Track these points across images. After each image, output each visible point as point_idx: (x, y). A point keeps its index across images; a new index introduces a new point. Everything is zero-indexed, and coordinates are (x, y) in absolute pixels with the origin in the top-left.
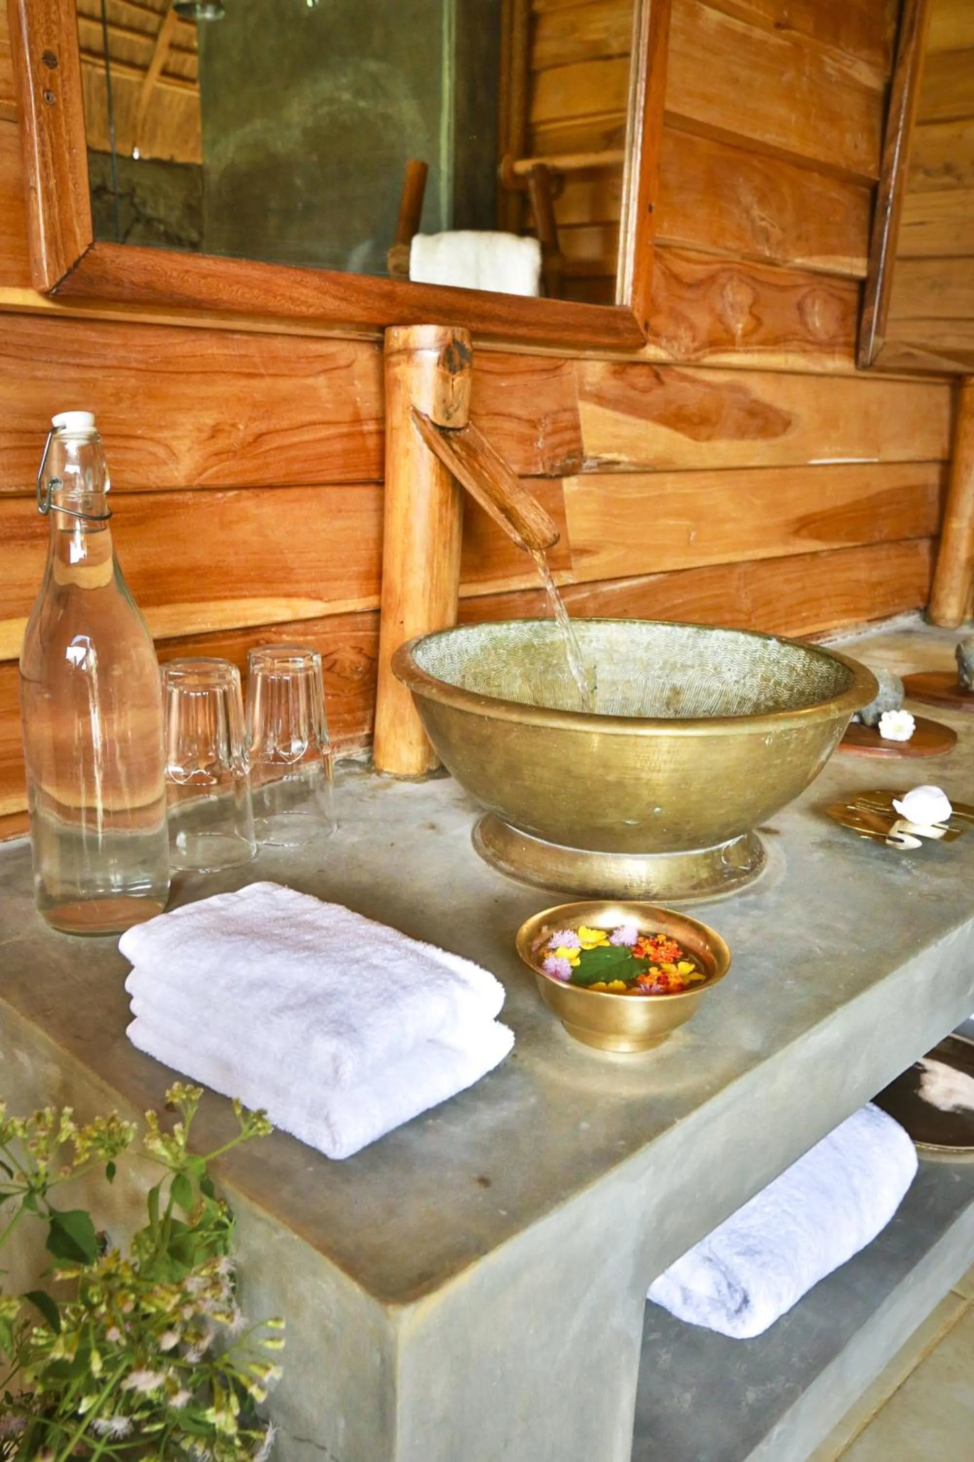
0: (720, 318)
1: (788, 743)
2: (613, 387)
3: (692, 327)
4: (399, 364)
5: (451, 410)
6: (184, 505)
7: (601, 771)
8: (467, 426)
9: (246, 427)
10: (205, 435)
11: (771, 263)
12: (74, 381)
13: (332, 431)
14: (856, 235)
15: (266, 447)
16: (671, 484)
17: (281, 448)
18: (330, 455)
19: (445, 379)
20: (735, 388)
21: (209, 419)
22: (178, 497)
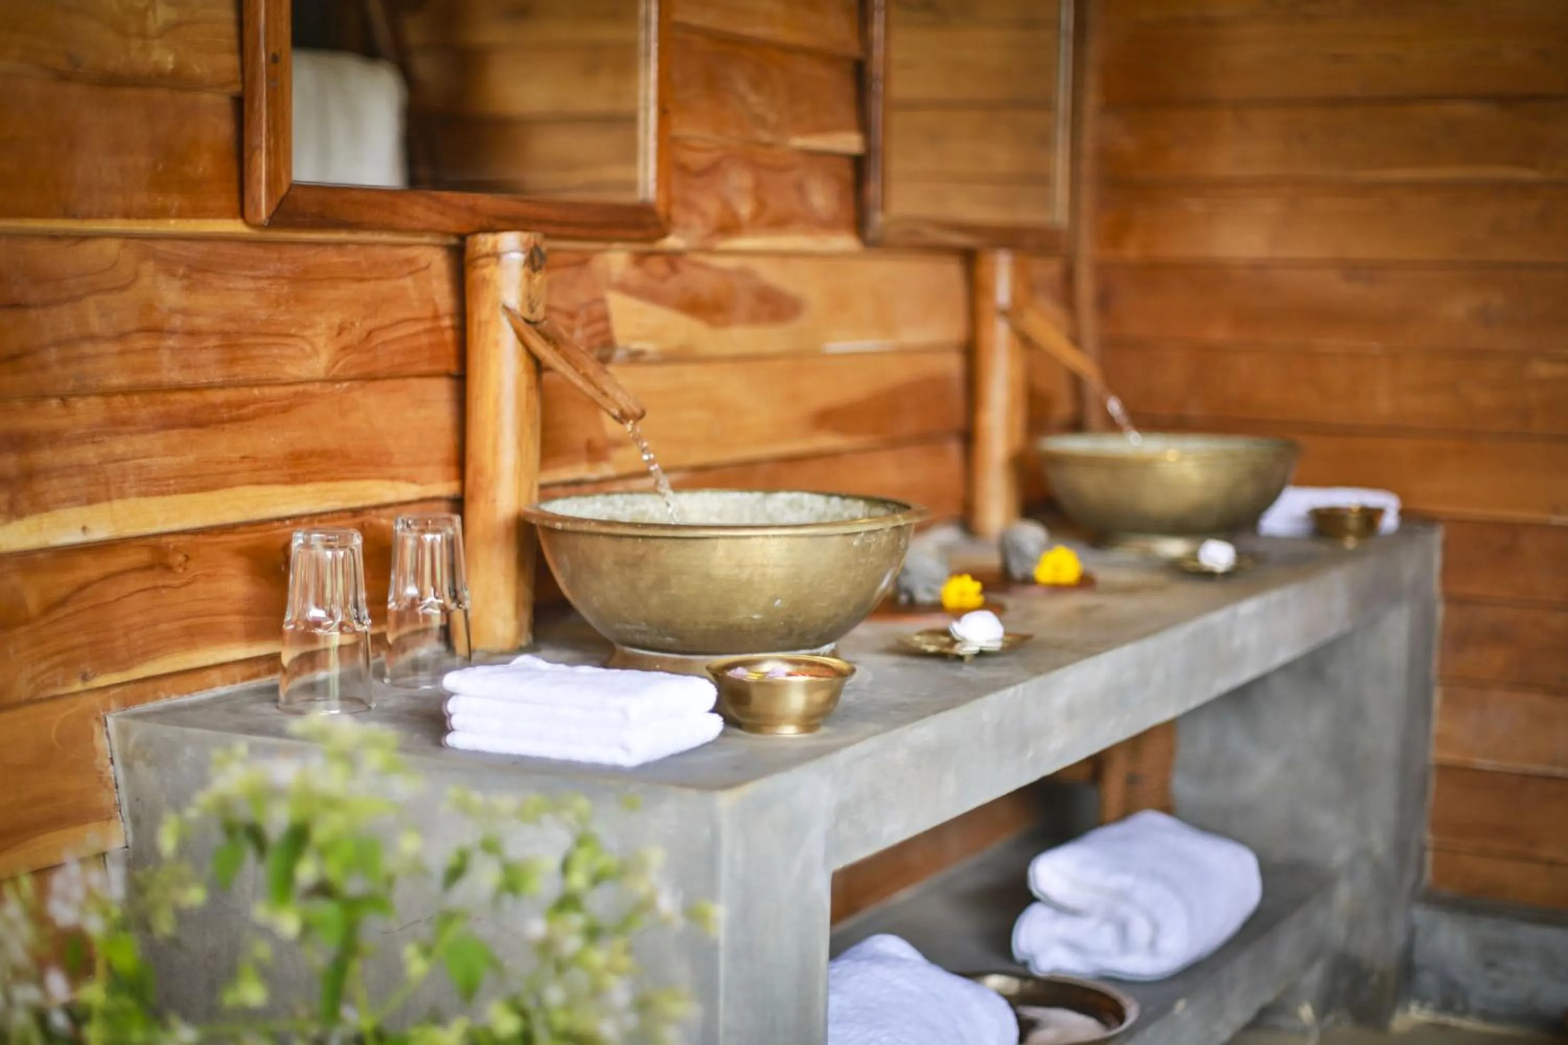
0: (726, 205)
1: (869, 545)
2: (635, 276)
3: (703, 215)
4: (487, 266)
5: (534, 304)
6: (312, 396)
7: (737, 571)
8: (545, 319)
9: (361, 324)
10: (335, 332)
11: (768, 145)
12: (251, 290)
13: (420, 327)
14: (847, 112)
15: (374, 343)
16: (690, 374)
17: (384, 343)
18: (419, 349)
19: (529, 278)
20: (743, 273)
21: (337, 318)
22: (310, 388)
